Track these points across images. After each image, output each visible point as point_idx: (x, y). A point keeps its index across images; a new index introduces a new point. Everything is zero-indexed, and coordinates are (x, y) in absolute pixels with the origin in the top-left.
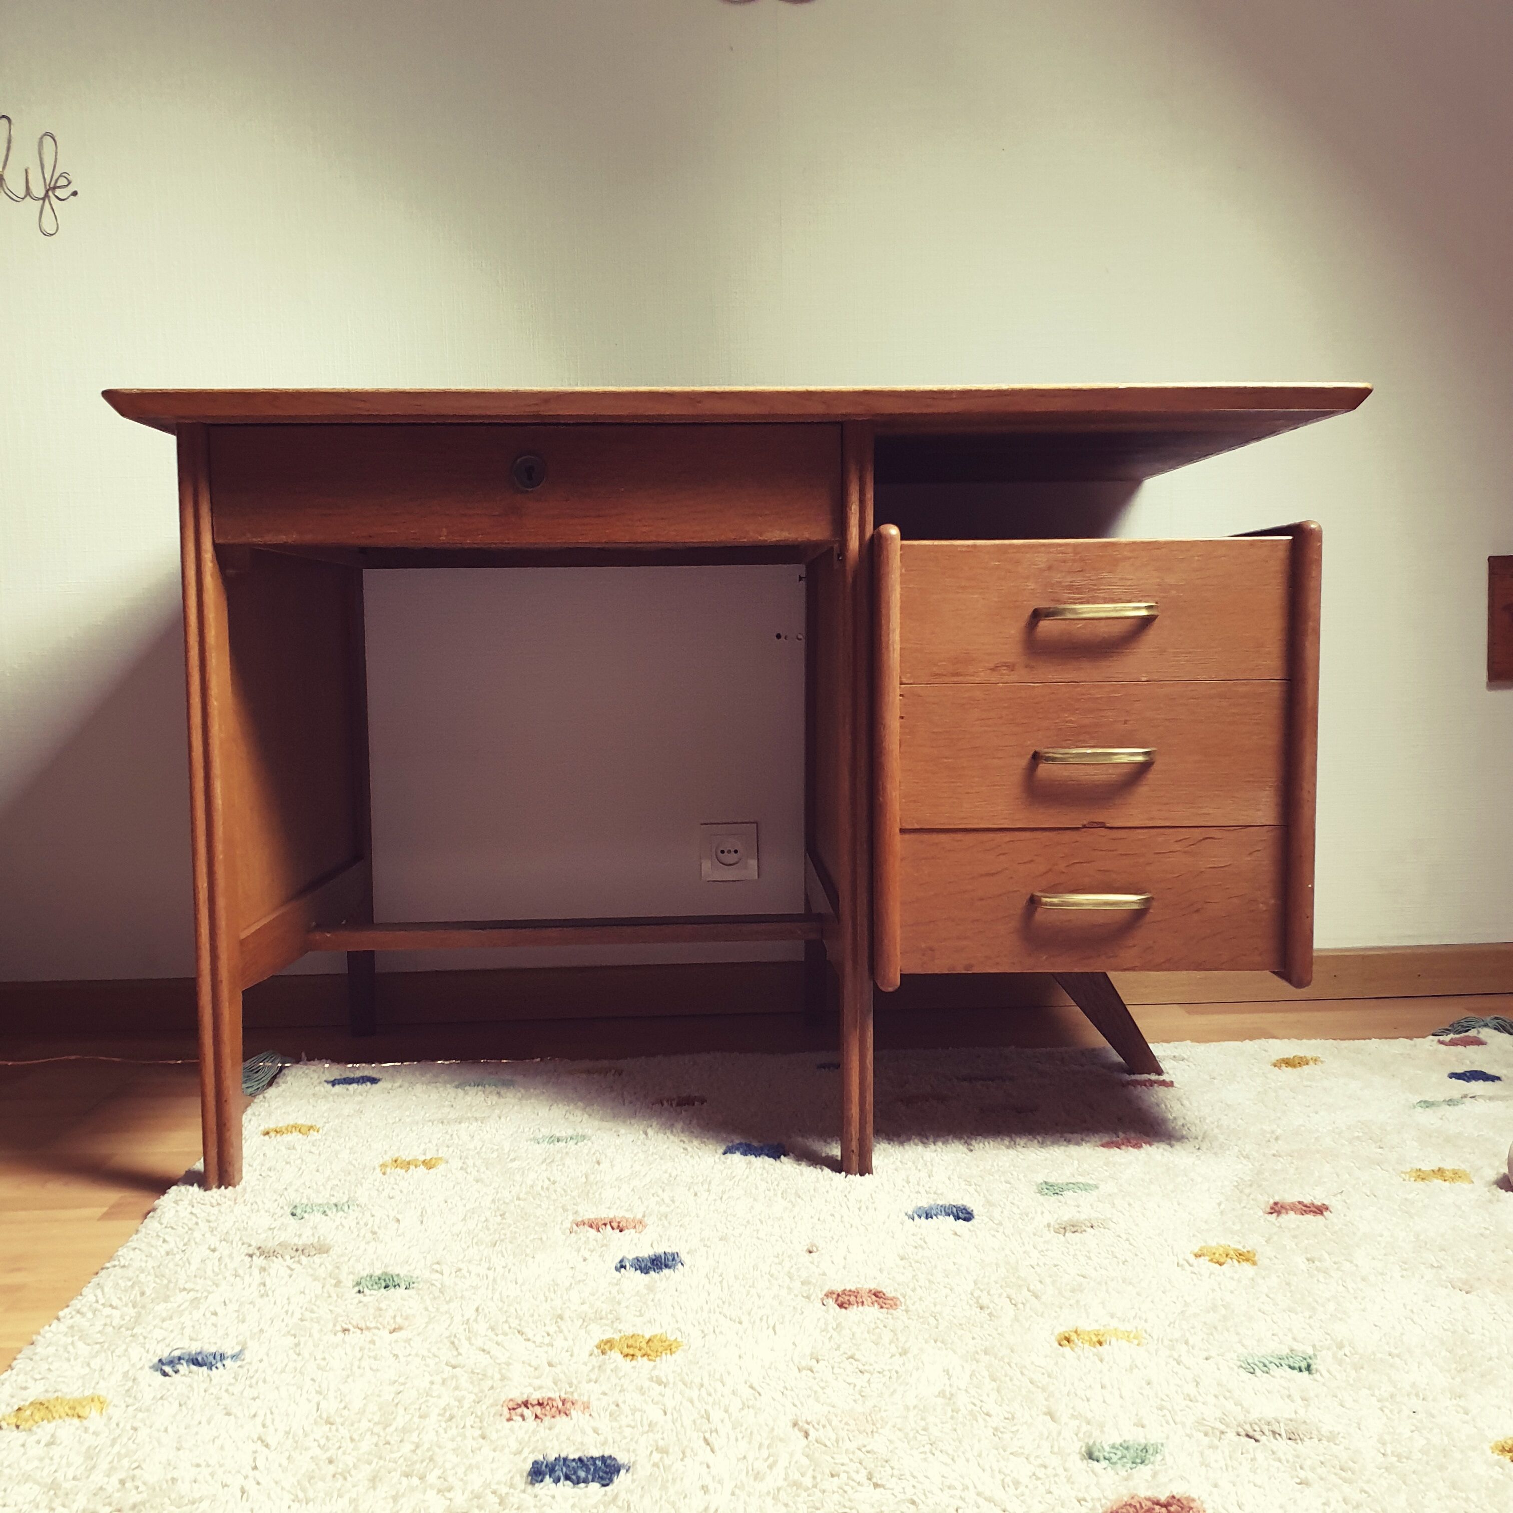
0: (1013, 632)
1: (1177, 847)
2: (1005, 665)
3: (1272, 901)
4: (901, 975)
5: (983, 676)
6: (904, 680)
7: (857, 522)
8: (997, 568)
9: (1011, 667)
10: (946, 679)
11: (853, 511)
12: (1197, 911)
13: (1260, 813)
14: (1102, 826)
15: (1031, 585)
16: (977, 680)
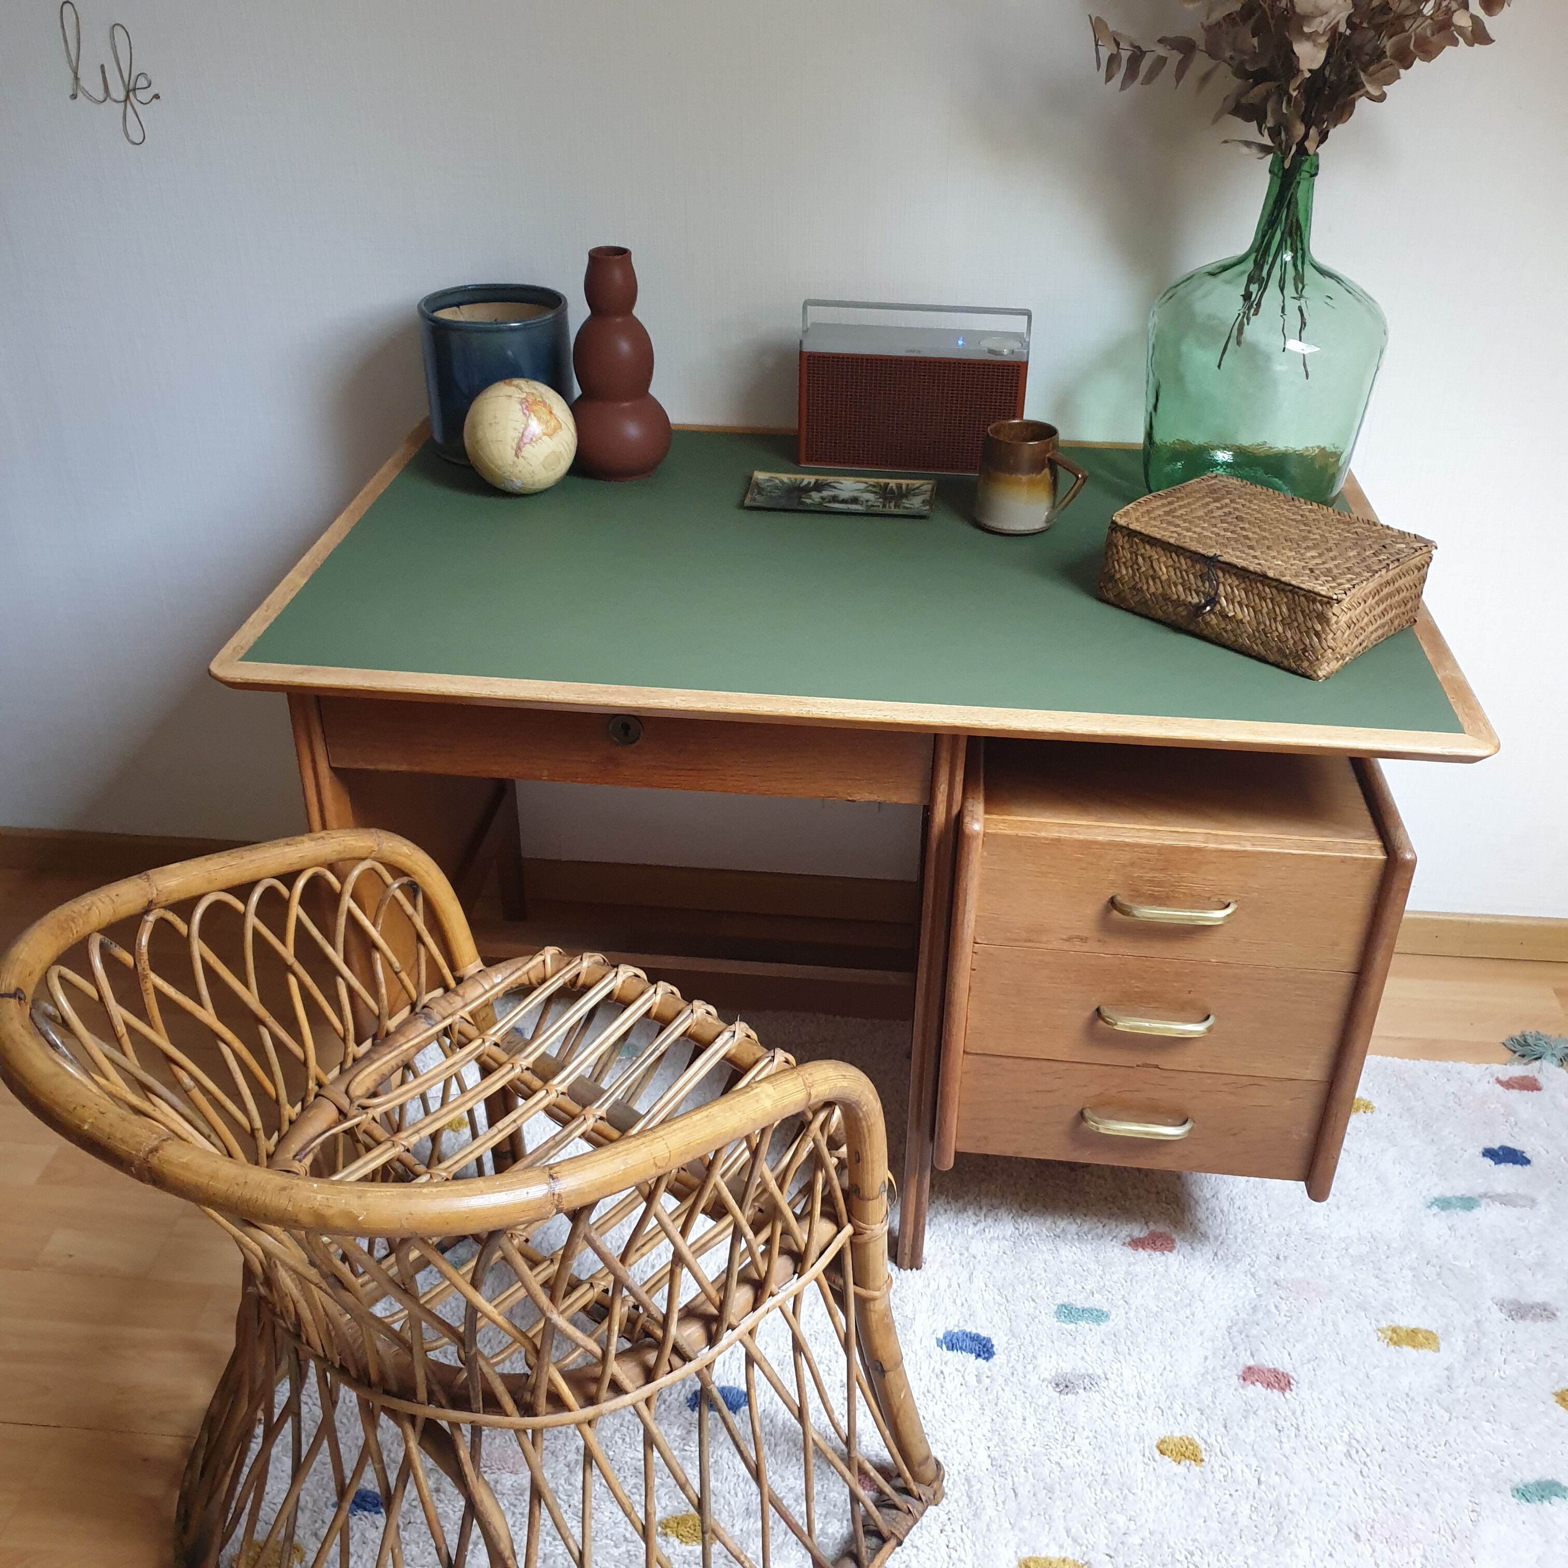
0: (1089, 912)
1: (1225, 1088)
2: (1078, 937)
3: (1306, 1134)
4: (956, 1153)
5: (1055, 945)
6: (978, 941)
7: (945, 798)
8: (1078, 860)
9: (1084, 940)
10: (1019, 944)
11: (941, 790)
12: (1234, 1135)
13: (1308, 1071)
14: (1157, 1067)
15: (1112, 876)
16: (1050, 947)
